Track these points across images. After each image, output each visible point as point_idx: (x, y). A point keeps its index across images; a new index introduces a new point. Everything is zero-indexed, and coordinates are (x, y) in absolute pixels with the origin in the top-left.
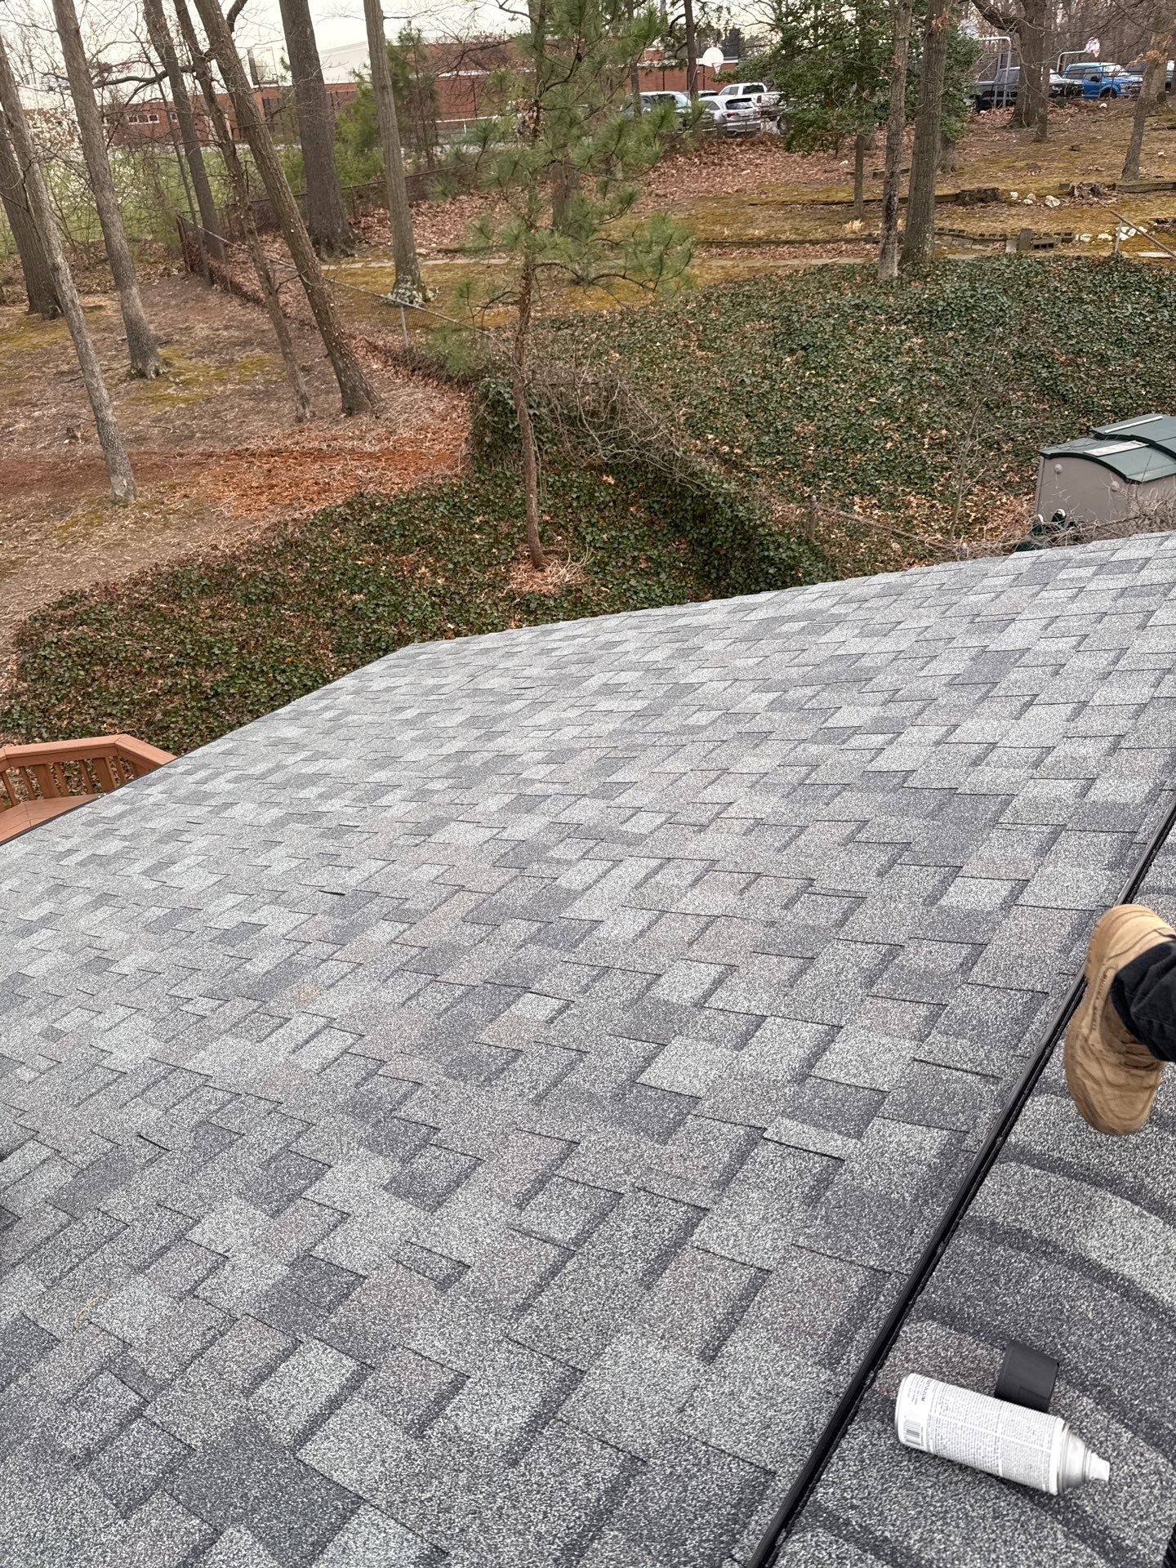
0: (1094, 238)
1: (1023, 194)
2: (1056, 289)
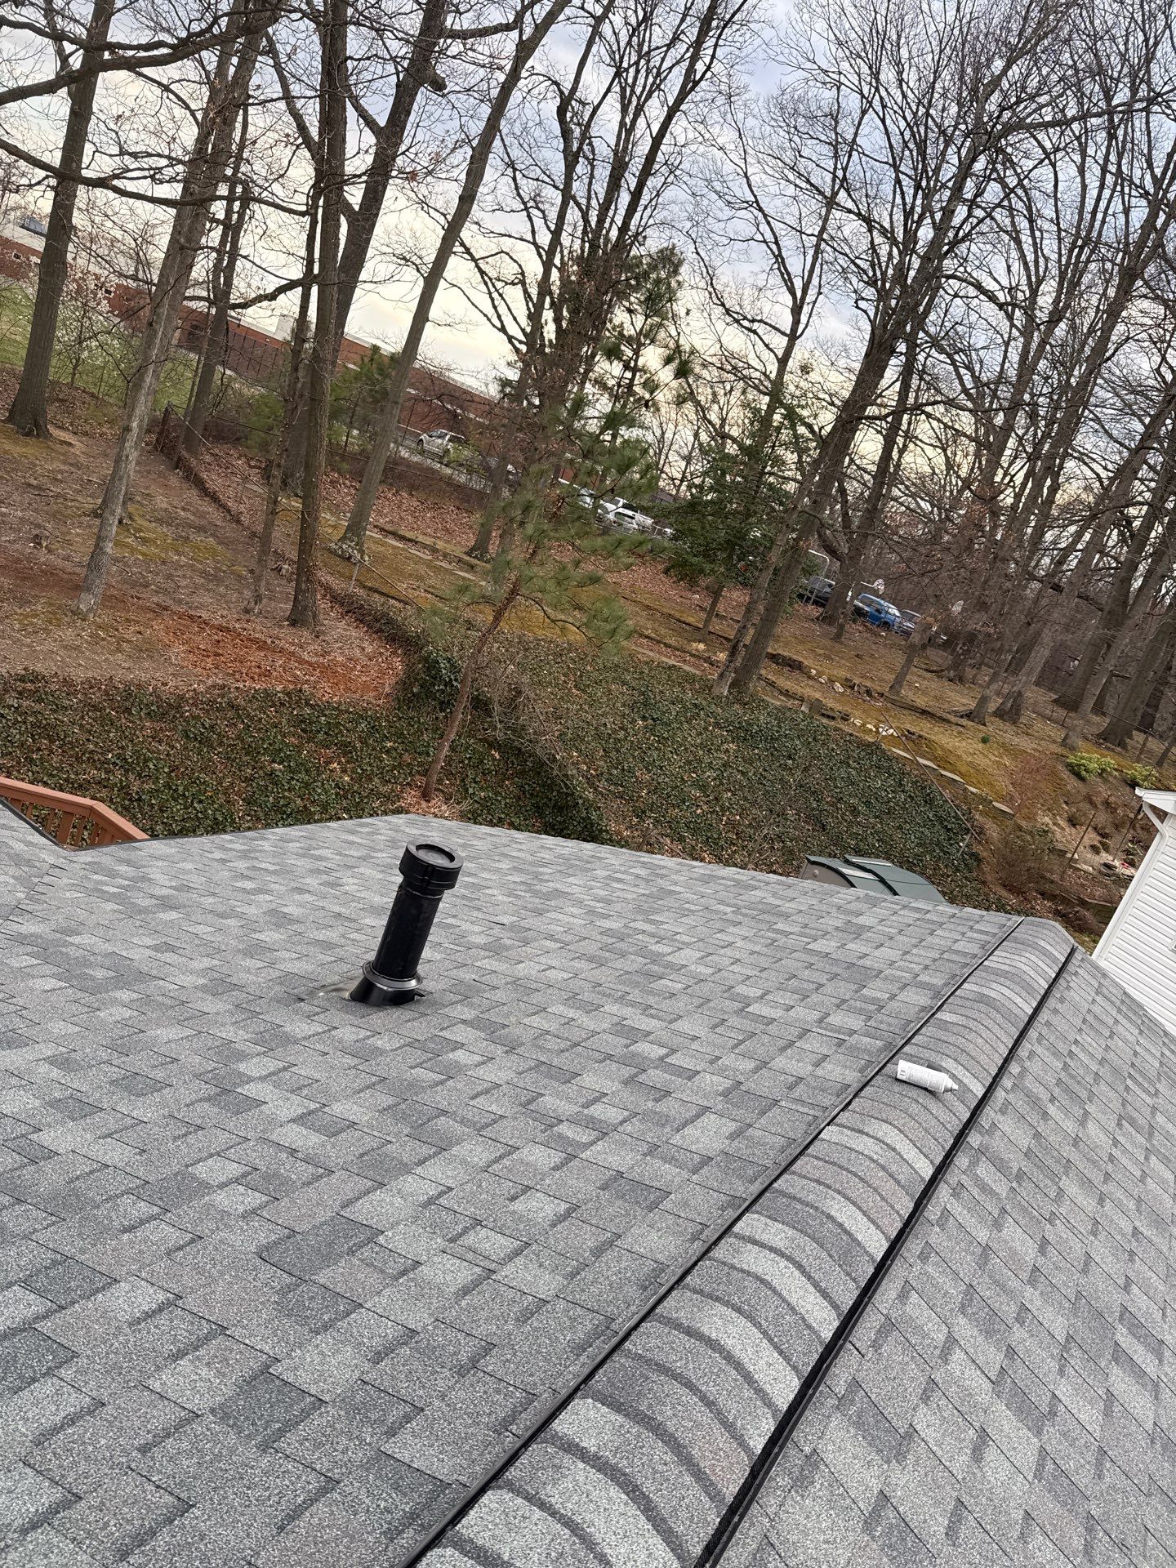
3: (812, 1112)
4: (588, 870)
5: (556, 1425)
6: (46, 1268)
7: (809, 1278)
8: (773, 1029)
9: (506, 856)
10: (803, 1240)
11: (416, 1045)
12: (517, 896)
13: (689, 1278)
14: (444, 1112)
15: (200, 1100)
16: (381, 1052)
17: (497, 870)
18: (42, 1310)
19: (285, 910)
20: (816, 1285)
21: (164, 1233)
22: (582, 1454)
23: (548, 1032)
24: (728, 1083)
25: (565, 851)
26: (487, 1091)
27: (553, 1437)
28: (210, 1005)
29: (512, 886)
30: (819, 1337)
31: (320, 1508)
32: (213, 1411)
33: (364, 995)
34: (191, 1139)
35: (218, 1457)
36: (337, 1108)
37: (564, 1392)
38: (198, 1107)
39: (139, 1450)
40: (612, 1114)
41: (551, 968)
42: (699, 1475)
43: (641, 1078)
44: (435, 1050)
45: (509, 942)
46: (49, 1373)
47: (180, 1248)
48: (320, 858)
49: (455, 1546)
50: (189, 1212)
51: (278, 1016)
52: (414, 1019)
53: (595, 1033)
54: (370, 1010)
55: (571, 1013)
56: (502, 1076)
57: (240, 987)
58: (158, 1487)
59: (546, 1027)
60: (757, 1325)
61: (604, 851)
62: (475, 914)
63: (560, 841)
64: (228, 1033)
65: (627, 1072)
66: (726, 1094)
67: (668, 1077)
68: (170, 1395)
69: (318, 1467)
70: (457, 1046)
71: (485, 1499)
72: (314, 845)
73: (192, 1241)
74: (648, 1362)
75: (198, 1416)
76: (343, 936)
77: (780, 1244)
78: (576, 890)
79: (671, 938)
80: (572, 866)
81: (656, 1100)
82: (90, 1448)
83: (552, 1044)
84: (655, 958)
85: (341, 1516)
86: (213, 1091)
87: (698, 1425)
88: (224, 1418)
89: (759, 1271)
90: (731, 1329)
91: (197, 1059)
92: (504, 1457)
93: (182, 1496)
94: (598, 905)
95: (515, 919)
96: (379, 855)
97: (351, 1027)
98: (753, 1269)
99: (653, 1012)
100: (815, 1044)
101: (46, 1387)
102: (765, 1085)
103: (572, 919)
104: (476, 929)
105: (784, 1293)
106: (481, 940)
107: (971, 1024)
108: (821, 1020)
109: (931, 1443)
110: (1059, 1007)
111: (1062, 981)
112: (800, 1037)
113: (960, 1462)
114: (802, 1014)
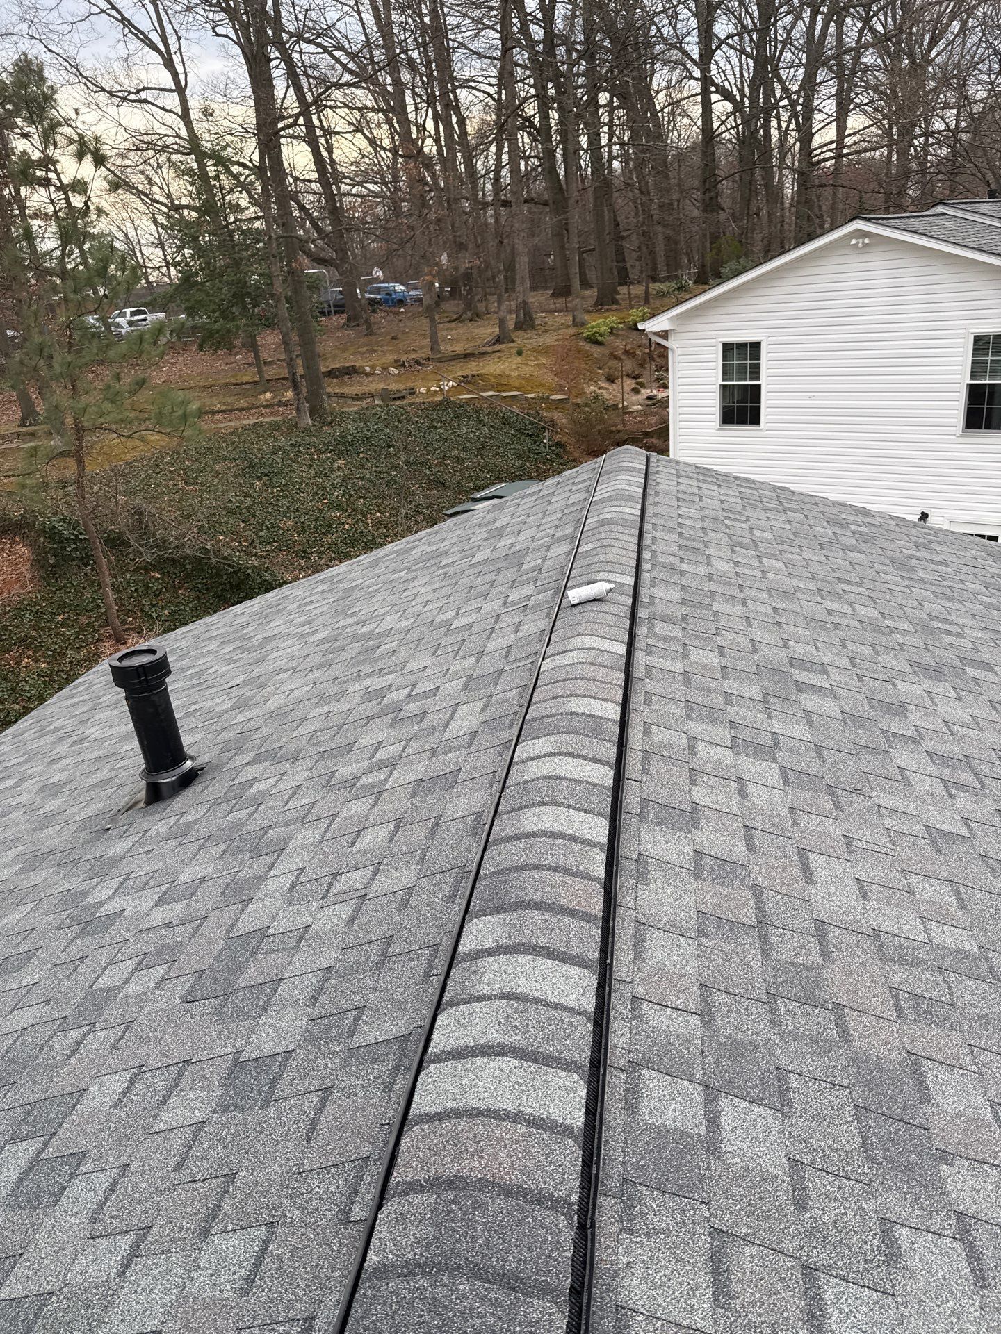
1: (373, 368)
3: (528, 661)
4: (281, 610)
5: (461, 949)
6: (23, 1120)
7: (579, 757)
8: (475, 629)
9: (210, 638)
10: (563, 738)
11: (220, 801)
12: (236, 661)
13: (500, 807)
14: (269, 827)
15: (72, 941)
16: (196, 822)
17: (209, 653)
18: (38, 1146)
19: (53, 781)
20: (586, 759)
21: (102, 1037)
22: (489, 953)
23: (316, 731)
24: (463, 681)
25: (256, 608)
26: (293, 795)
27: (463, 957)
28: (35, 878)
29: (227, 656)
30: (604, 787)
31: (330, 1108)
32: (214, 1112)
33: (156, 795)
34: (80, 970)
35: (237, 1133)
36: (183, 878)
37: (456, 928)
38: (73, 946)
39: (174, 1170)
40: (394, 750)
41: (292, 690)
42: (572, 913)
43: (401, 716)
44: (237, 795)
45: (249, 694)
46: (72, 1176)
47: (122, 1037)
48: (57, 730)
49: (434, 1062)
50: (113, 1013)
51: (99, 850)
52: (207, 787)
53: (351, 710)
54: (167, 802)
55: (326, 709)
56: (299, 779)
57: (52, 852)
58: (203, 1181)
59: (313, 728)
60: (561, 805)
61: (285, 590)
62: (211, 691)
63: (246, 604)
64: (64, 886)
65: (389, 719)
66: (465, 688)
67: (420, 703)
68: (175, 1125)
69: (313, 1088)
70: (251, 783)
71: (438, 1023)
72: (44, 723)
73: (127, 1028)
74: (501, 872)
75: (205, 1122)
76: (113, 769)
77: (550, 750)
78: (280, 629)
79: (372, 617)
80: (267, 615)
81: (419, 722)
82: (137, 1195)
83: (324, 736)
84: (367, 637)
85: (347, 1104)
86: (78, 929)
87: (554, 886)
88: (226, 1109)
89: (544, 773)
90: (545, 818)
91: (50, 918)
92: (438, 991)
93: (225, 1173)
94: (304, 628)
95: (244, 676)
96: (104, 699)
97: (160, 822)
98: (539, 774)
99: (386, 671)
100: (509, 620)
101: (78, 1184)
102: (488, 665)
103: (289, 650)
104: (217, 701)
105: (568, 776)
106: (228, 705)
107: (604, 542)
108: (505, 603)
109: (710, 805)
110: (657, 499)
111: (650, 482)
112: (496, 622)
113: (735, 804)
114: (490, 607)
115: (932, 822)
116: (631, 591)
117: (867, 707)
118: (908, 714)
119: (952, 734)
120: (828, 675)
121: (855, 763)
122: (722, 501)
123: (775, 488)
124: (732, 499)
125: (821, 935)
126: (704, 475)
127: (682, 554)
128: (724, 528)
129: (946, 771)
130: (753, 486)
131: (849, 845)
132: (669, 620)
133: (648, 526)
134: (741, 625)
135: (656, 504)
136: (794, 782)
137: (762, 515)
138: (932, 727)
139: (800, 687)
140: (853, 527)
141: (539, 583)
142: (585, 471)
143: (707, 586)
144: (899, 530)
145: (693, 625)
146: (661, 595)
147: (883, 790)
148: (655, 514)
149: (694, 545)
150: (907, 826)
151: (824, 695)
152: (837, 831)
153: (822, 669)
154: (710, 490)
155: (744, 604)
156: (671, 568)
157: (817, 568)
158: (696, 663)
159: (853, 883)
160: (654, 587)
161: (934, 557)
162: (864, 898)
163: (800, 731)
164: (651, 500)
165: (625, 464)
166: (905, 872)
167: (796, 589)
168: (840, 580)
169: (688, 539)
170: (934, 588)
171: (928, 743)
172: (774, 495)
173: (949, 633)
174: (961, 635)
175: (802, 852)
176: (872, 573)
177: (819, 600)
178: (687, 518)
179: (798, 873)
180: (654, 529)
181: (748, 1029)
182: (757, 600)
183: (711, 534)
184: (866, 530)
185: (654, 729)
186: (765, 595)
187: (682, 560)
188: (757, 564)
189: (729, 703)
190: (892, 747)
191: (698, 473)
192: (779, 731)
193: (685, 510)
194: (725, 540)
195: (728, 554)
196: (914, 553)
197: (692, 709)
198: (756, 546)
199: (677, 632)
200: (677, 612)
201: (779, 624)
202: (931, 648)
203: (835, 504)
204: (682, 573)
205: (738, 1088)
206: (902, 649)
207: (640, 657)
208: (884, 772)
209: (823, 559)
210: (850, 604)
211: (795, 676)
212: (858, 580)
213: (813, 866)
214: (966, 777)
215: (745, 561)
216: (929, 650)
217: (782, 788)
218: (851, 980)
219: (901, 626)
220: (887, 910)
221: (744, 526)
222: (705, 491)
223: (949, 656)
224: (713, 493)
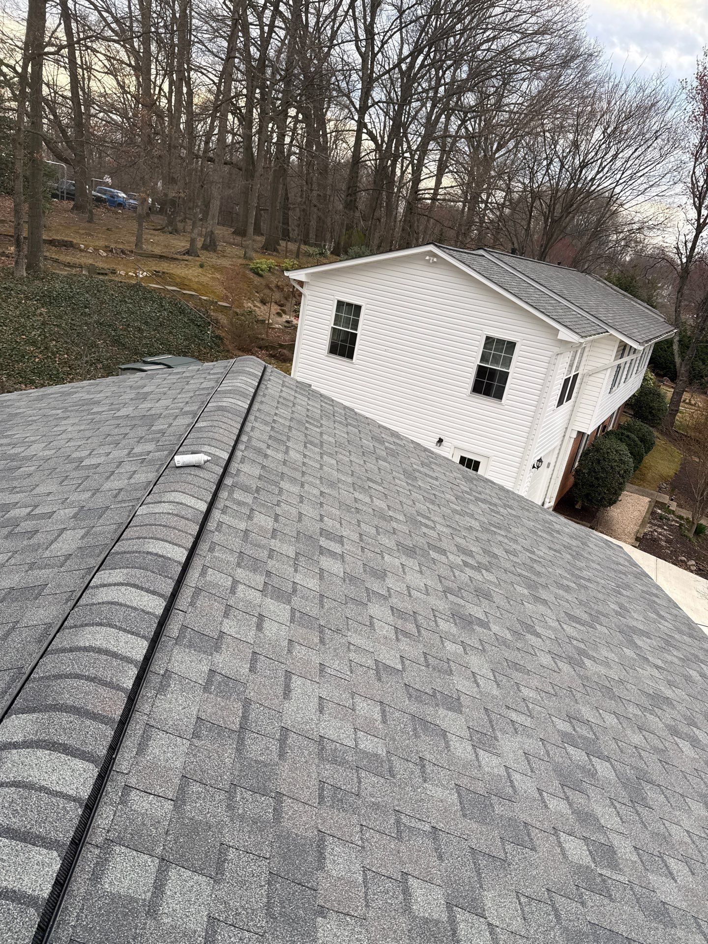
0: (127, 274)
1: (87, 247)
2: (112, 295)
3: (130, 504)
7: (142, 589)
8: (99, 469)
10: (134, 571)
13: (67, 623)
20: (147, 591)
30: (154, 615)
43: (17, 530)
60: (114, 627)
66: (75, 516)
67: (35, 522)
77: (119, 580)
81: (29, 539)
89: (110, 599)
98: (105, 600)
99: (17, 490)
100: (127, 468)
102: (99, 501)
105: (128, 603)
107: (215, 423)
108: (129, 453)
109: (234, 634)
110: (263, 399)
111: (262, 386)
112: (117, 467)
113: (251, 635)
114: (117, 454)
115: (380, 658)
116: (224, 464)
117: (362, 571)
118: (386, 579)
119: (410, 596)
120: (343, 545)
121: (342, 610)
122: (308, 410)
123: (345, 408)
124: (315, 410)
125: (283, 741)
126: (301, 388)
127: (270, 442)
128: (304, 429)
129: (400, 622)
130: (331, 403)
131: (321, 671)
132: (246, 489)
133: (251, 418)
134: (295, 501)
135: (262, 402)
136: (298, 621)
137: (331, 425)
138: (398, 589)
139: (322, 551)
140: (387, 444)
141: (160, 443)
142: (219, 366)
143: (281, 469)
144: (414, 451)
145: (263, 496)
146: (245, 470)
147: (355, 632)
148: (259, 410)
149: (280, 437)
150: (364, 660)
151: (337, 559)
152: (316, 660)
153: (340, 540)
154: (302, 400)
155: (302, 486)
156: (259, 451)
157: (357, 468)
158: (256, 524)
159: (316, 700)
160: (243, 463)
161: (431, 473)
162: (321, 712)
163: (313, 583)
164: (259, 398)
165: (248, 369)
166: (353, 695)
167: (339, 480)
168: (369, 479)
169: (278, 432)
170: (425, 494)
171: (394, 601)
172: (343, 412)
173: (427, 526)
174: (433, 529)
175: (288, 674)
176: (390, 477)
177: (351, 490)
178: (281, 417)
179: (280, 691)
180: (256, 420)
181: (208, 813)
182: (311, 484)
183: (294, 431)
184: (394, 448)
185: (210, 571)
186: (318, 482)
187: (268, 447)
188: (319, 459)
189: (270, 557)
190: (370, 601)
191: (297, 387)
192: (299, 582)
193: (281, 411)
194: (302, 438)
195: (301, 448)
196: (420, 468)
197: (243, 559)
198: (322, 446)
199: (249, 500)
200: (253, 484)
201: (321, 504)
202: (413, 534)
203: (380, 426)
204: (266, 456)
205: (186, 861)
206: (394, 533)
207: (216, 514)
208: (360, 618)
209: (362, 463)
210: (371, 497)
211: (321, 543)
212: (380, 481)
213: (293, 686)
214: (411, 627)
215: (312, 455)
216: (411, 536)
217: (288, 625)
218: (294, 775)
219: (398, 517)
220: (334, 722)
221: (318, 430)
222: (298, 400)
223: (422, 542)
224: (303, 403)
